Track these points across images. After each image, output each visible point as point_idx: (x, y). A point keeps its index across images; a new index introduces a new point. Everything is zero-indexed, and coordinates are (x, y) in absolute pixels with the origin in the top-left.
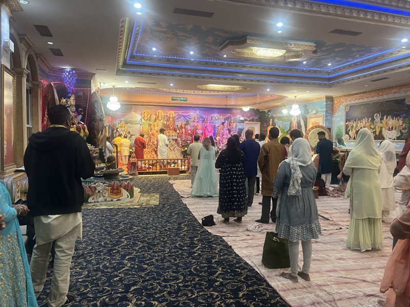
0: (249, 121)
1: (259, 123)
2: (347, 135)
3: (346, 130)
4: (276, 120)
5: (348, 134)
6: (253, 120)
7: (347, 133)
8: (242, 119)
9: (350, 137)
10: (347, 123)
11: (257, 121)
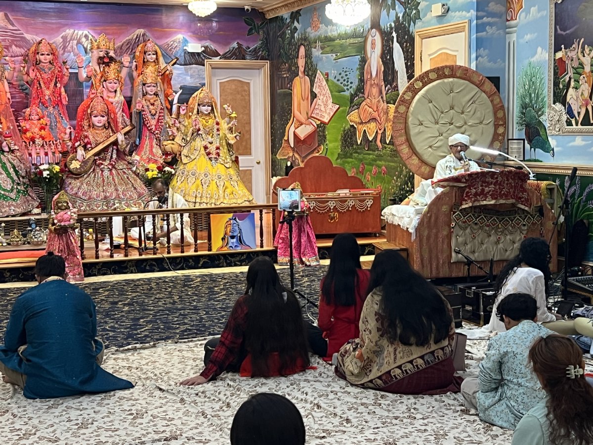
0: (225, 57)
1: (267, 64)
2: (559, 106)
3: (556, 84)
4: (316, 52)
5: (564, 102)
6: (239, 54)
7: (560, 97)
8: (195, 47)
9: (570, 112)
10: (559, 55)
11: (255, 55)
